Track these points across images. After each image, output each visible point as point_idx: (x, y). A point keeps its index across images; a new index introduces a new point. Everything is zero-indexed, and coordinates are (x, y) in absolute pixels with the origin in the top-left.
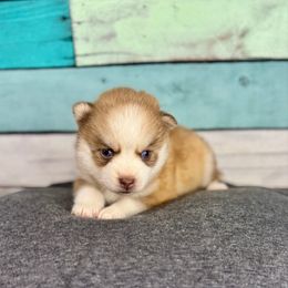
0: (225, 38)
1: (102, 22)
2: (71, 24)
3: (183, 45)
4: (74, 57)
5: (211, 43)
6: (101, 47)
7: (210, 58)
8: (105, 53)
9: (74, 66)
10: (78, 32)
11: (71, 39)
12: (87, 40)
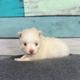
0: (74, 8)
1: (34, 2)
2: (23, 3)
3: (60, 10)
4: (24, 13)
5: (70, 10)
6: (33, 10)
7: (69, 15)
8: (35, 12)
9: (24, 17)
10: (26, 5)
11: (23, 8)
12: (28, 8)
